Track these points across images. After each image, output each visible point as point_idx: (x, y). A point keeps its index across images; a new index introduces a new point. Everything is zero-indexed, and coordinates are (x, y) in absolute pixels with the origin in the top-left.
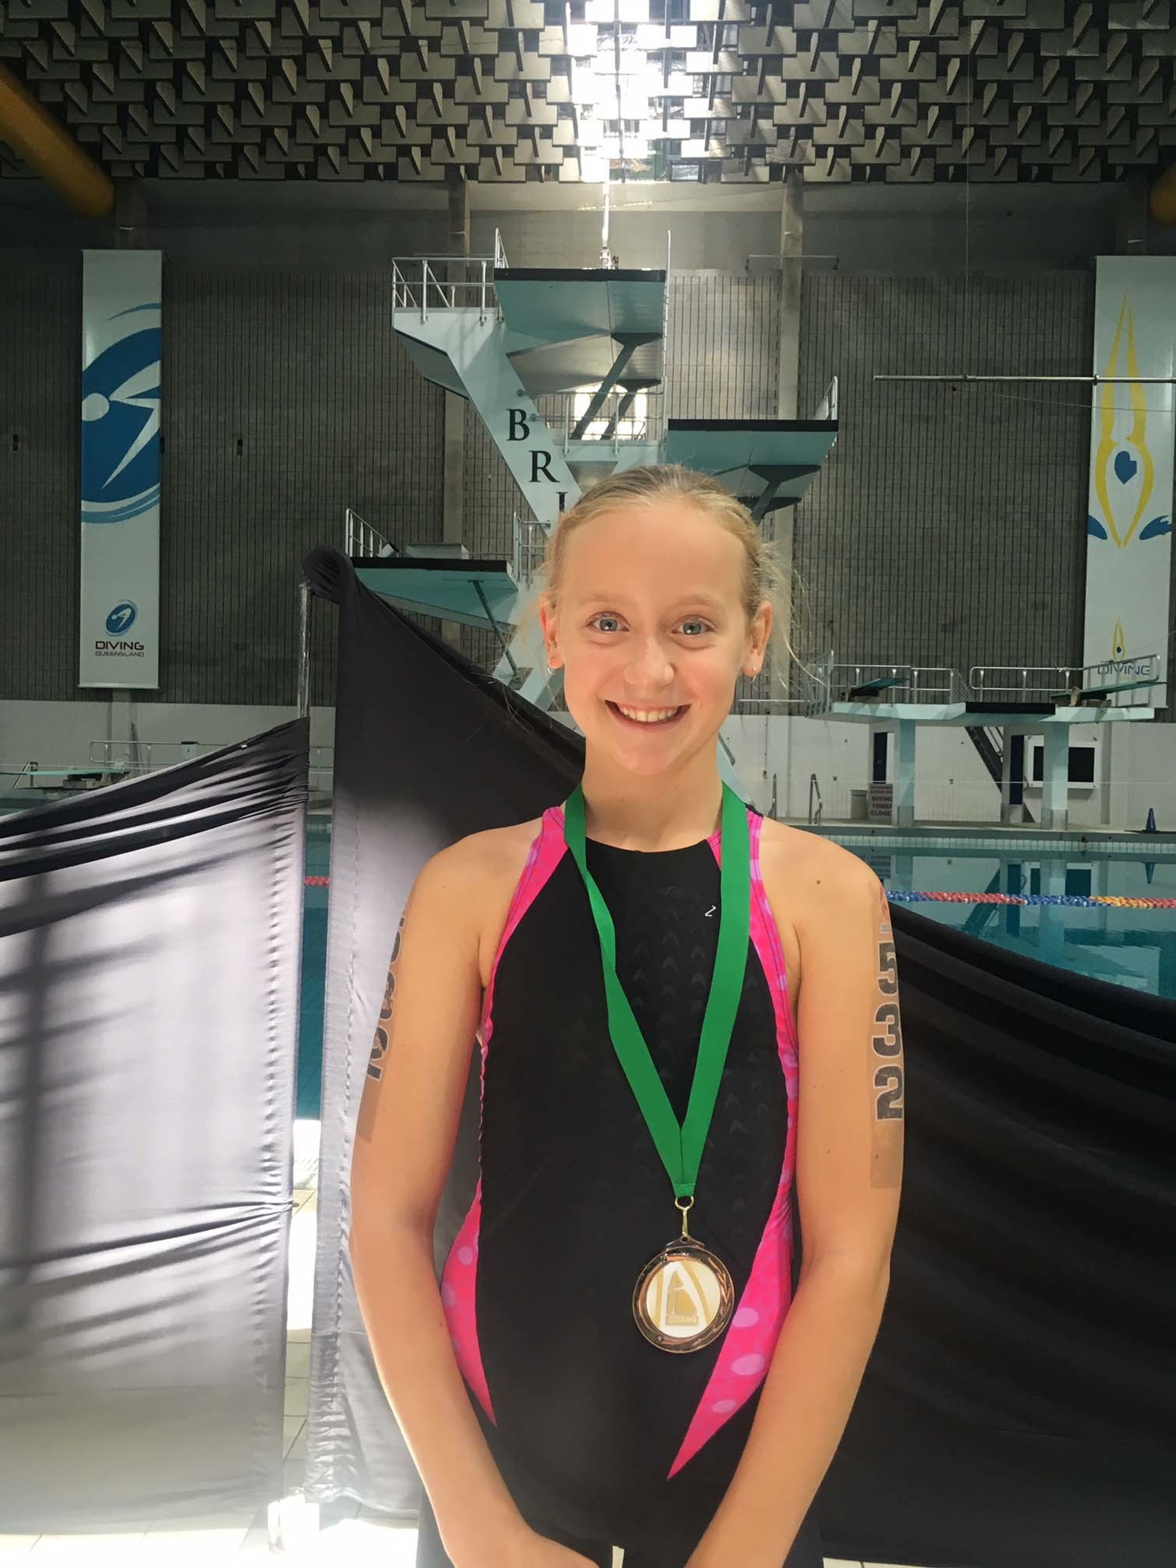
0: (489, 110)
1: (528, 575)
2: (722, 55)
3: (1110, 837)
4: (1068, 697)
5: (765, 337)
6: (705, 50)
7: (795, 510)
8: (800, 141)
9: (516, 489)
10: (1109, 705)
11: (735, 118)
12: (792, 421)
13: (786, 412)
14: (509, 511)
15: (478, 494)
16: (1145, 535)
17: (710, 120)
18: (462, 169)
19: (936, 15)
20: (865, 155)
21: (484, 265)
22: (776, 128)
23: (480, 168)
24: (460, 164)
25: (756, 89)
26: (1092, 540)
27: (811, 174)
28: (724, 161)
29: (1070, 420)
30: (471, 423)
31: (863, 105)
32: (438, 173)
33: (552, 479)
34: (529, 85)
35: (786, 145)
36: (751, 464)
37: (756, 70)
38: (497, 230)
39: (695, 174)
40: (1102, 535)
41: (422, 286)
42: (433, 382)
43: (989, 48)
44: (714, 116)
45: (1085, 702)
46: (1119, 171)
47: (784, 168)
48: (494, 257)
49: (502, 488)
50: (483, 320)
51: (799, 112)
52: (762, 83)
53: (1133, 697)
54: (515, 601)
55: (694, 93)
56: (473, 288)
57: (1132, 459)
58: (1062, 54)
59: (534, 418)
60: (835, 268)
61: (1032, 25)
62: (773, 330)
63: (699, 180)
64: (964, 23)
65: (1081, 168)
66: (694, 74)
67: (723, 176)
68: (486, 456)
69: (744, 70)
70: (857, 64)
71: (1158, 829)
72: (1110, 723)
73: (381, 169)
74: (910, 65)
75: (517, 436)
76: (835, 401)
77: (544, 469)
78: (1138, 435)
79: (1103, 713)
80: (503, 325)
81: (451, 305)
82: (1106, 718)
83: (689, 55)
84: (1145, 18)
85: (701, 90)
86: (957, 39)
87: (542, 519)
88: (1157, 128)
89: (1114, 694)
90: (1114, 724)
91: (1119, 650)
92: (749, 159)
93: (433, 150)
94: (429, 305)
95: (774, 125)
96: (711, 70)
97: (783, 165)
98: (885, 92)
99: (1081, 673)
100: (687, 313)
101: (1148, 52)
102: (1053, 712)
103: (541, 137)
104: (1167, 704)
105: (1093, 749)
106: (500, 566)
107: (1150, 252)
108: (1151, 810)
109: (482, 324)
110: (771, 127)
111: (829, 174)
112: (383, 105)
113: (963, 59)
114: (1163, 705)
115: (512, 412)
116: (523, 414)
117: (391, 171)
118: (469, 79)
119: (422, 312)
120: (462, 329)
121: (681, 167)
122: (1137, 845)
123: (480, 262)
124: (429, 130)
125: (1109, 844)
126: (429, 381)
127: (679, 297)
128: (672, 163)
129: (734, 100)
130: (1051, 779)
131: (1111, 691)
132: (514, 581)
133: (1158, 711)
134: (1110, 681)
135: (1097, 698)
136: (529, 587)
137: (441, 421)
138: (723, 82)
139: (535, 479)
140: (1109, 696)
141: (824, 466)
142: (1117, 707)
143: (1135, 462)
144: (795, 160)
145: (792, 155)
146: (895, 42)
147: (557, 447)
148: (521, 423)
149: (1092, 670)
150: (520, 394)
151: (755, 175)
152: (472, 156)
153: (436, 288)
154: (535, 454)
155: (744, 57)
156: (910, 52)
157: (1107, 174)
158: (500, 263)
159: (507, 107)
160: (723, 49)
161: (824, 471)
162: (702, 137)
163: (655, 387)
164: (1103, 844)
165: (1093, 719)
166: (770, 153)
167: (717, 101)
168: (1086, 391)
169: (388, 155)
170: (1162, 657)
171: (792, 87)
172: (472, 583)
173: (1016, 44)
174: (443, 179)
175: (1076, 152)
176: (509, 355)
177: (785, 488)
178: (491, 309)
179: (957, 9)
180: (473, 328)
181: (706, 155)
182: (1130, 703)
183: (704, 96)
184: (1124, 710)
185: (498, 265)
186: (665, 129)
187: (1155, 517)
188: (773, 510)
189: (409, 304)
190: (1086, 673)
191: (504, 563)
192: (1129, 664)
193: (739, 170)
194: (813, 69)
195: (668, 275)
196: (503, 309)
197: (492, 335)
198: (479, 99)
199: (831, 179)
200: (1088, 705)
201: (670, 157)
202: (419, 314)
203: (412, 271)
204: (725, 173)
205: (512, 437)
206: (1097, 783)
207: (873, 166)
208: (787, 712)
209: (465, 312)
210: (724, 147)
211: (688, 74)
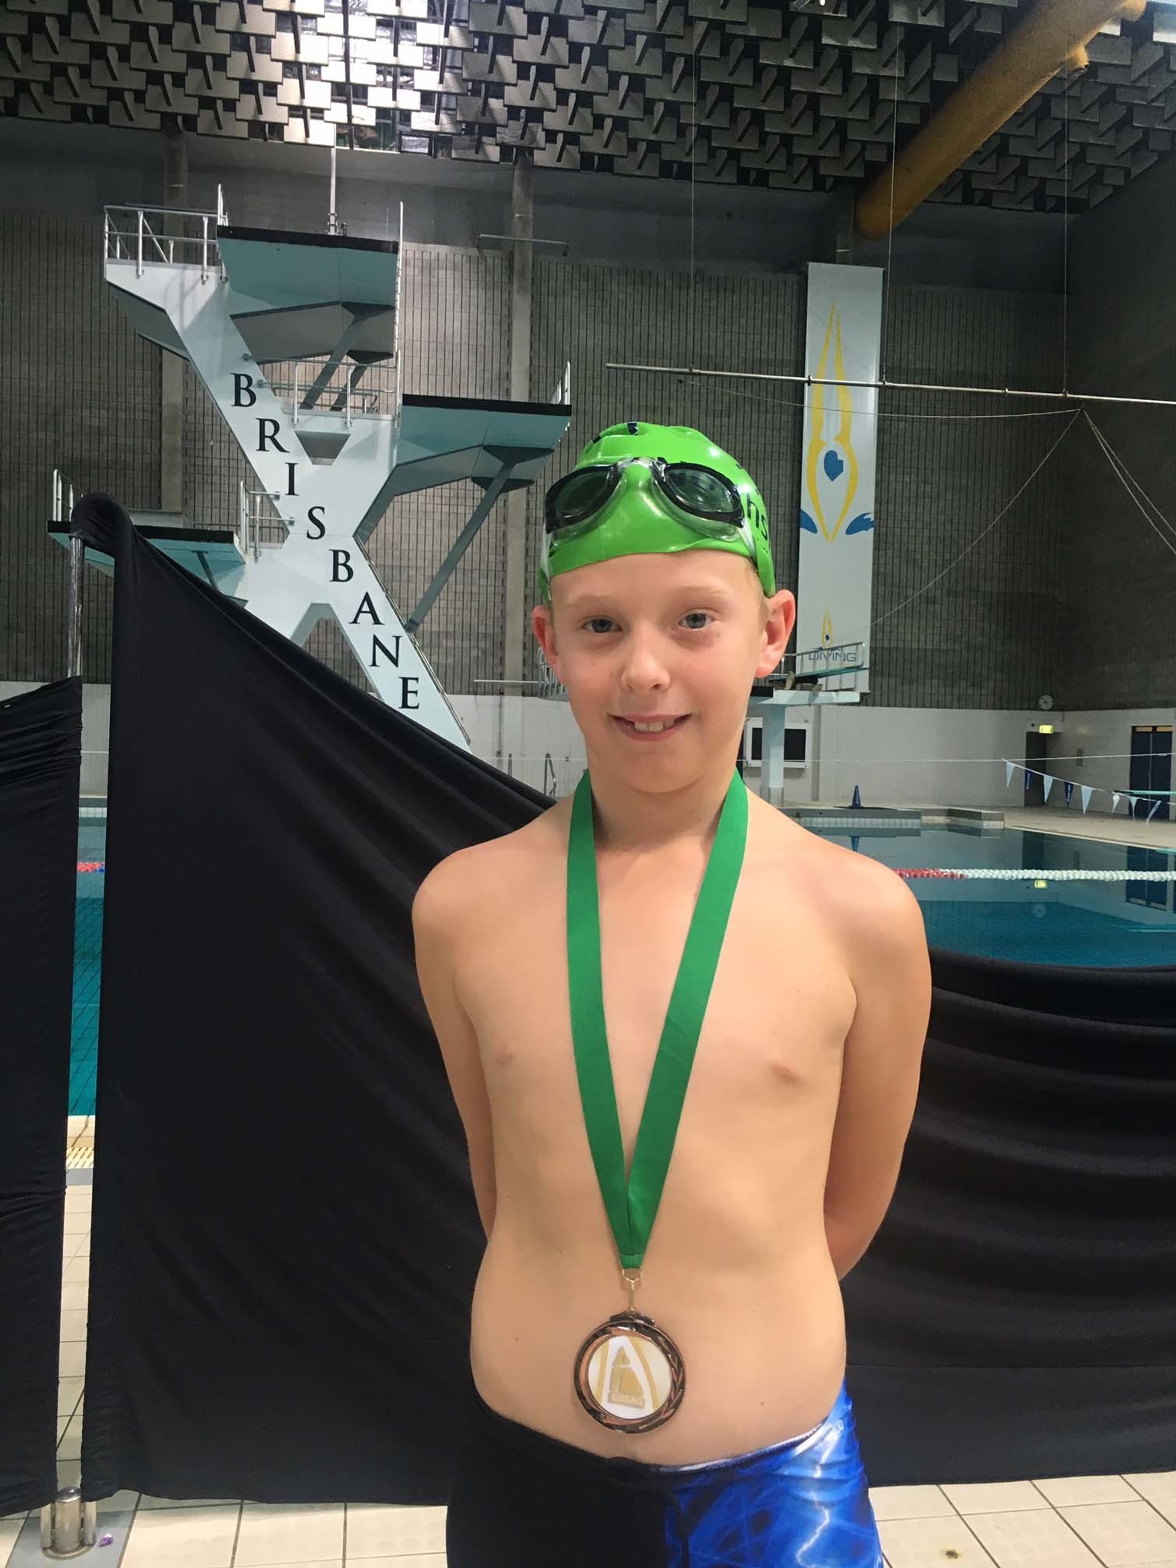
0: (209, 61)
1: (255, 548)
2: (453, 29)
3: (821, 813)
4: (784, 681)
5: (497, 318)
6: (435, 22)
7: (528, 492)
8: (530, 124)
9: (240, 456)
10: (820, 690)
11: (467, 95)
12: (524, 403)
13: (519, 394)
14: (233, 480)
15: (199, 461)
16: (852, 529)
17: (440, 94)
18: (180, 120)
19: (662, 14)
20: (593, 144)
21: (206, 221)
22: (506, 109)
23: (199, 120)
24: (177, 114)
25: (486, 69)
26: (803, 532)
27: (540, 158)
28: (454, 137)
29: (784, 417)
30: (191, 385)
31: (591, 94)
32: (154, 122)
33: (281, 449)
34: (252, 39)
35: (516, 126)
36: (486, 444)
37: (487, 48)
38: (220, 187)
39: (424, 147)
40: (813, 529)
41: (137, 238)
42: (148, 339)
43: (712, 50)
44: (445, 90)
45: (798, 686)
46: (829, 183)
47: (515, 150)
48: (216, 213)
49: (225, 455)
50: (205, 279)
51: (529, 96)
52: (493, 62)
53: (841, 682)
54: (242, 573)
55: (425, 64)
56: (192, 243)
57: (839, 458)
58: (778, 63)
59: (260, 385)
60: (565, 254)
61: (753, 32)
62: (505, 311)
63: (430, 153)
64: (689, 22)
65: (796, 176)
66: (423, 45)
67: (453, 151)
68: (208, 421)
69: (475, 47)
70: (586, 53)
71: (863, 805)
72: (819, 706)
73: (90, 113)
74: (637, 59)
75: (242, 402)
76: (567, 385)
77: (272, 438)
78: (844, 436)
79: (815, 696)
80: (227, 286)
81: (168, 258)
82: (817, 701)
83: (419, 25)
84: (856, 35)
85: (430, 63)
86: (682, 37)
87: (270, 491)
88: (864, 143)
89: (824, 678)
90: (823, 707)
91: (827, 638)
92: (480, 137)
93: (148, 97)
94: (144, 259)
95: (505, 106)
96: (442, 44)
97: (514, 146)
98: (613, 84)
99: (795, 657)
100: (418, 287)
101: (857, 69)
102: (770, 695)
103: (265, 94)
104: (870, 689)
105: (804, 731)
106: (227, 538)
107: (857, 263)
108: (857, 787)
109: (204, 283)
110: (502, 107)
111: (559, 160)
112: (92, 44)
113: (688, 59)
114: (866, 690)
115: (238, 377)
116: (249, 379)
117: (101, 115)
118: (188, 26)
119: (137, 265)
120: (182, 285)
121: (411, 138)
122: (844, 820)
123: (201, 218)
124: (143, 75)
125: (820, 820)
126: (144, 338)
127: (410, 271)
128: (401, 134)
129: (465, 76)
130: (769, 758)
131: (821, 676)
132: (241, 553)
133: (863, 695)
134: (821, 666)
135: (809, 681)
136: (256, 558)
137: (158, 381)
138: (453, 56)
139: (262, 448)
140: (821, 681)
141: (557, 450)
142: (826, 691)
143: (841, 462)
144: (526, 142)
145: (522, 138)
146: (624, 35)
147: (287, 416)
148: (247, 389)
149: (804, 656)
150: (246, 358)
151: (486, 154)
152: (191, 107)
153: (153, 242)
154: (262, 422)
155: (476, 34)
156: (637, 46)
157: (819, 183)
158: (222, 221)
159: (228, 59)
160: (453, 23)
161: (556, 454)
162: (433, 111)
163: (386, 361)
164: (815, 820)
165: (806, 702)
166: (500, 133)
167: (447, 75)
168: (799, 389)
169: (97, 98)
170: (866, 645)
171: (523, 69)
172: (195, 554)
173: (738, 47)
174: (159, 128)
175: (791, 159)
176: (233, 317)
177: (519, 470)
178: (213, 268)
179: (682, 8)
180: (193, 287)
181: (435, 128)
182: (838, 688)
183: (434, 69)
184: (833, 693)
185: (220, 222)
186: (394, 98)
187: (859, 514)
188: (507, 491)
189: (123, 256)
190: (798, 659)
191: (231, 534)
192: (837, 651)
193: (469, 147)
194: (544, 52)
195: (401, 247)
196: (227, 269)
197: (215, 293)
198: (198, 49)
199: (558, 165)
200: (802, 689)
201: (400, 127)
202: (134, 267)
203: (126, 221)
204: (455, 149)
205: (238, 403)
206: (808, 763)
207: (601, 156)
208: (520, 693)
209: (184, 269)
210: (455, 123)
211: (418, 45)
